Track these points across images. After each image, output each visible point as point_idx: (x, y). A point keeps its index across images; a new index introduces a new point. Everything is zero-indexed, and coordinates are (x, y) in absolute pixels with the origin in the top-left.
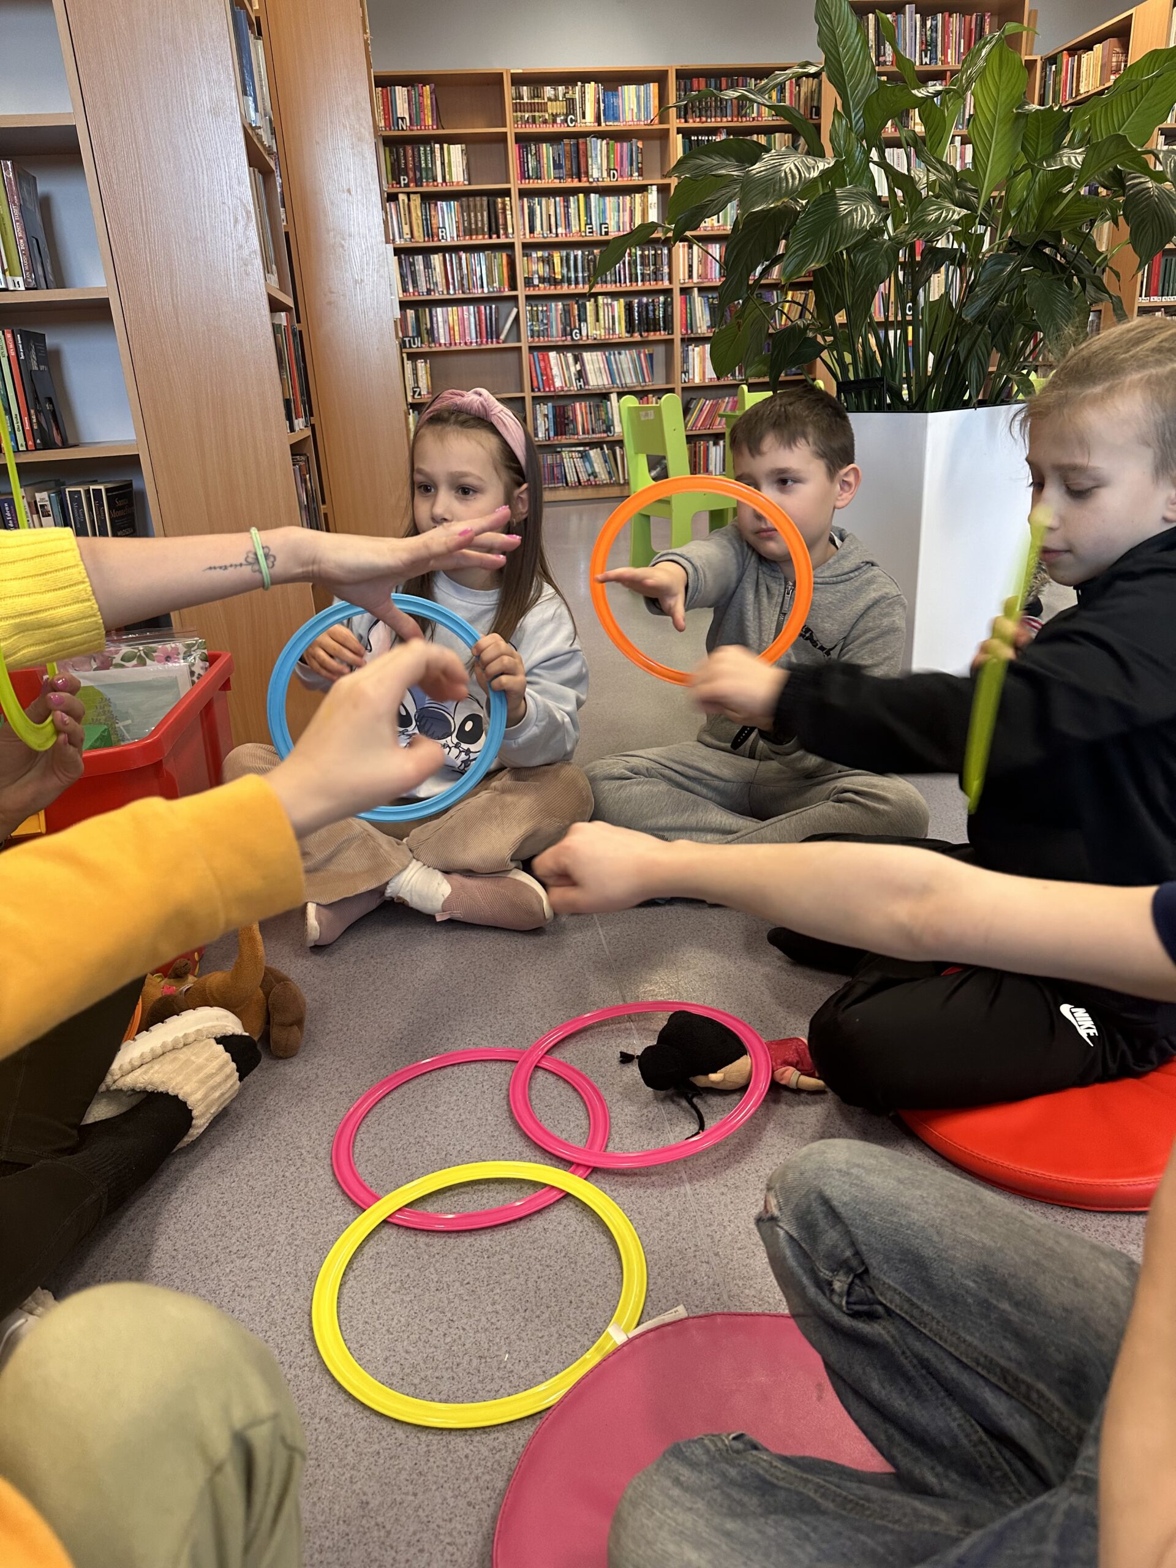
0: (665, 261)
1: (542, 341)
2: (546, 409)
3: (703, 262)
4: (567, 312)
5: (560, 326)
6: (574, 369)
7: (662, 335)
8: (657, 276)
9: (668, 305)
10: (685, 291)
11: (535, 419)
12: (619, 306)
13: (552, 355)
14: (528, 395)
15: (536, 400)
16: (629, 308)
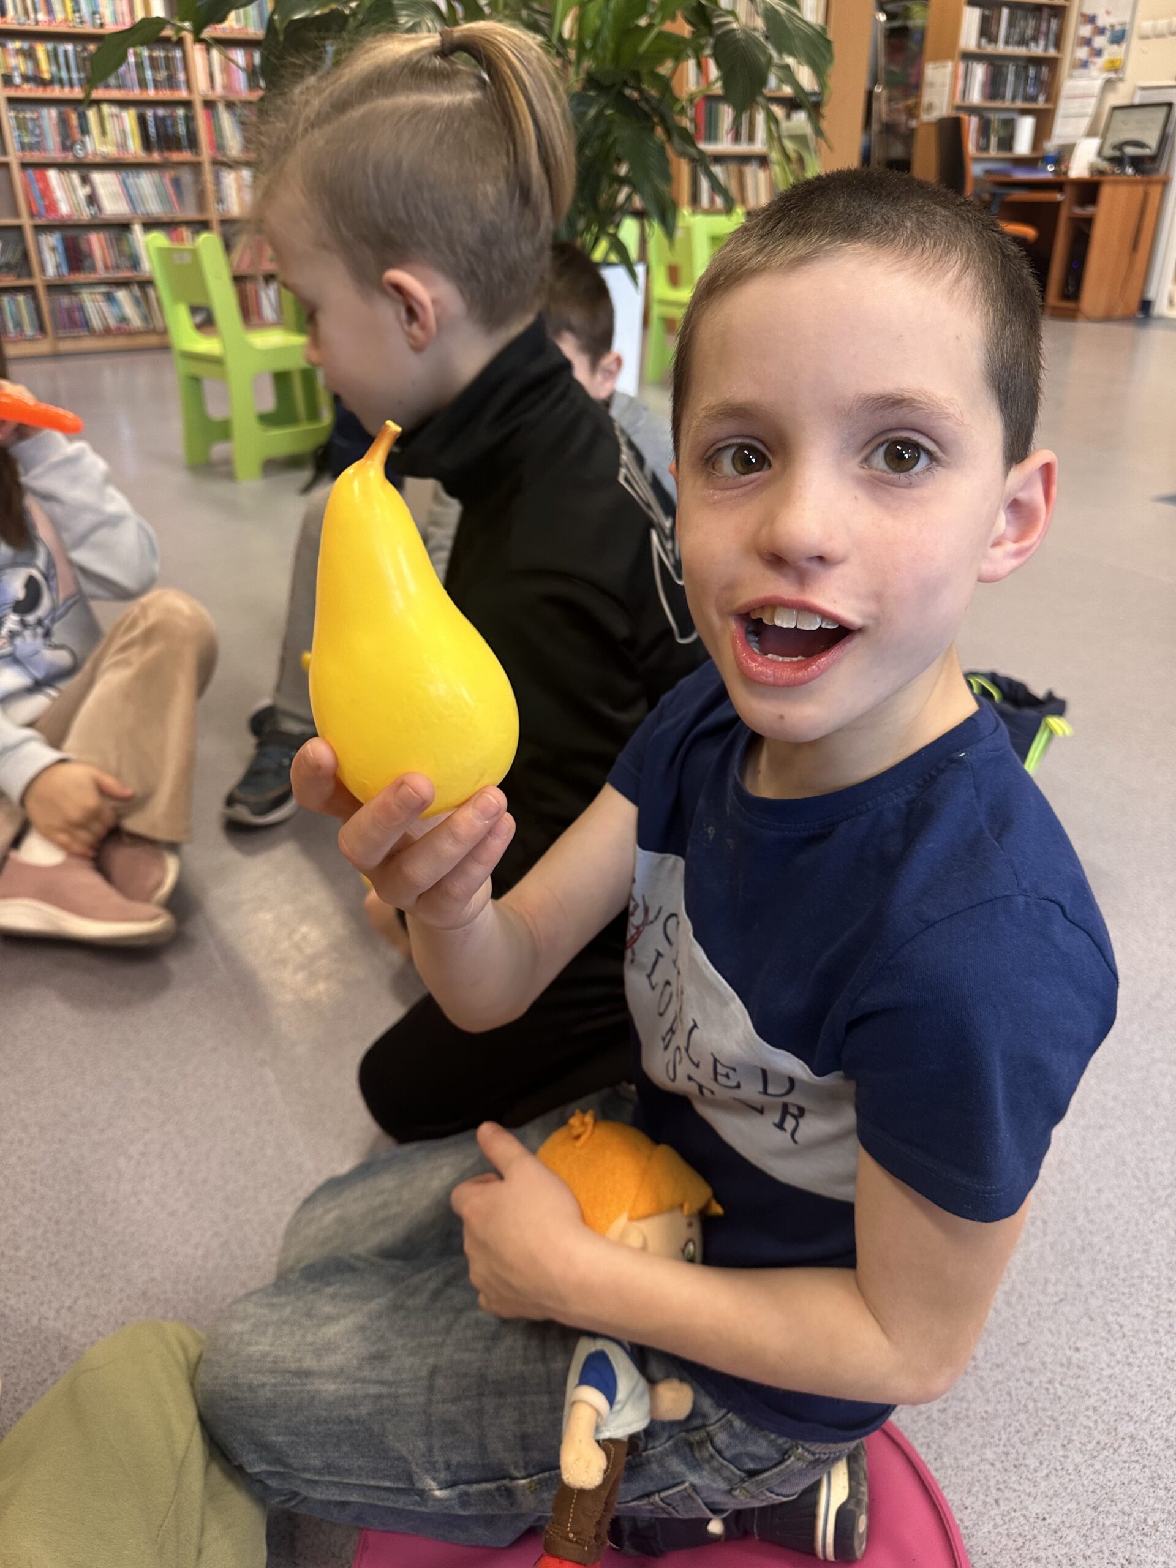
0: (179, 64)
1: (35, 157)
2: (51, 241)
3: (226, 70)
4: (63, 122)
5: (58, 139)
6: (83, 192)
7: (186, 156)
8: (171, 82)
9: (189, 120)
10: (209, 104)
11: (40, 252)
12: (129, 118)
13: (52, 175)
14: (26, 221)
15: (39, 229)
16: (142, 121)
